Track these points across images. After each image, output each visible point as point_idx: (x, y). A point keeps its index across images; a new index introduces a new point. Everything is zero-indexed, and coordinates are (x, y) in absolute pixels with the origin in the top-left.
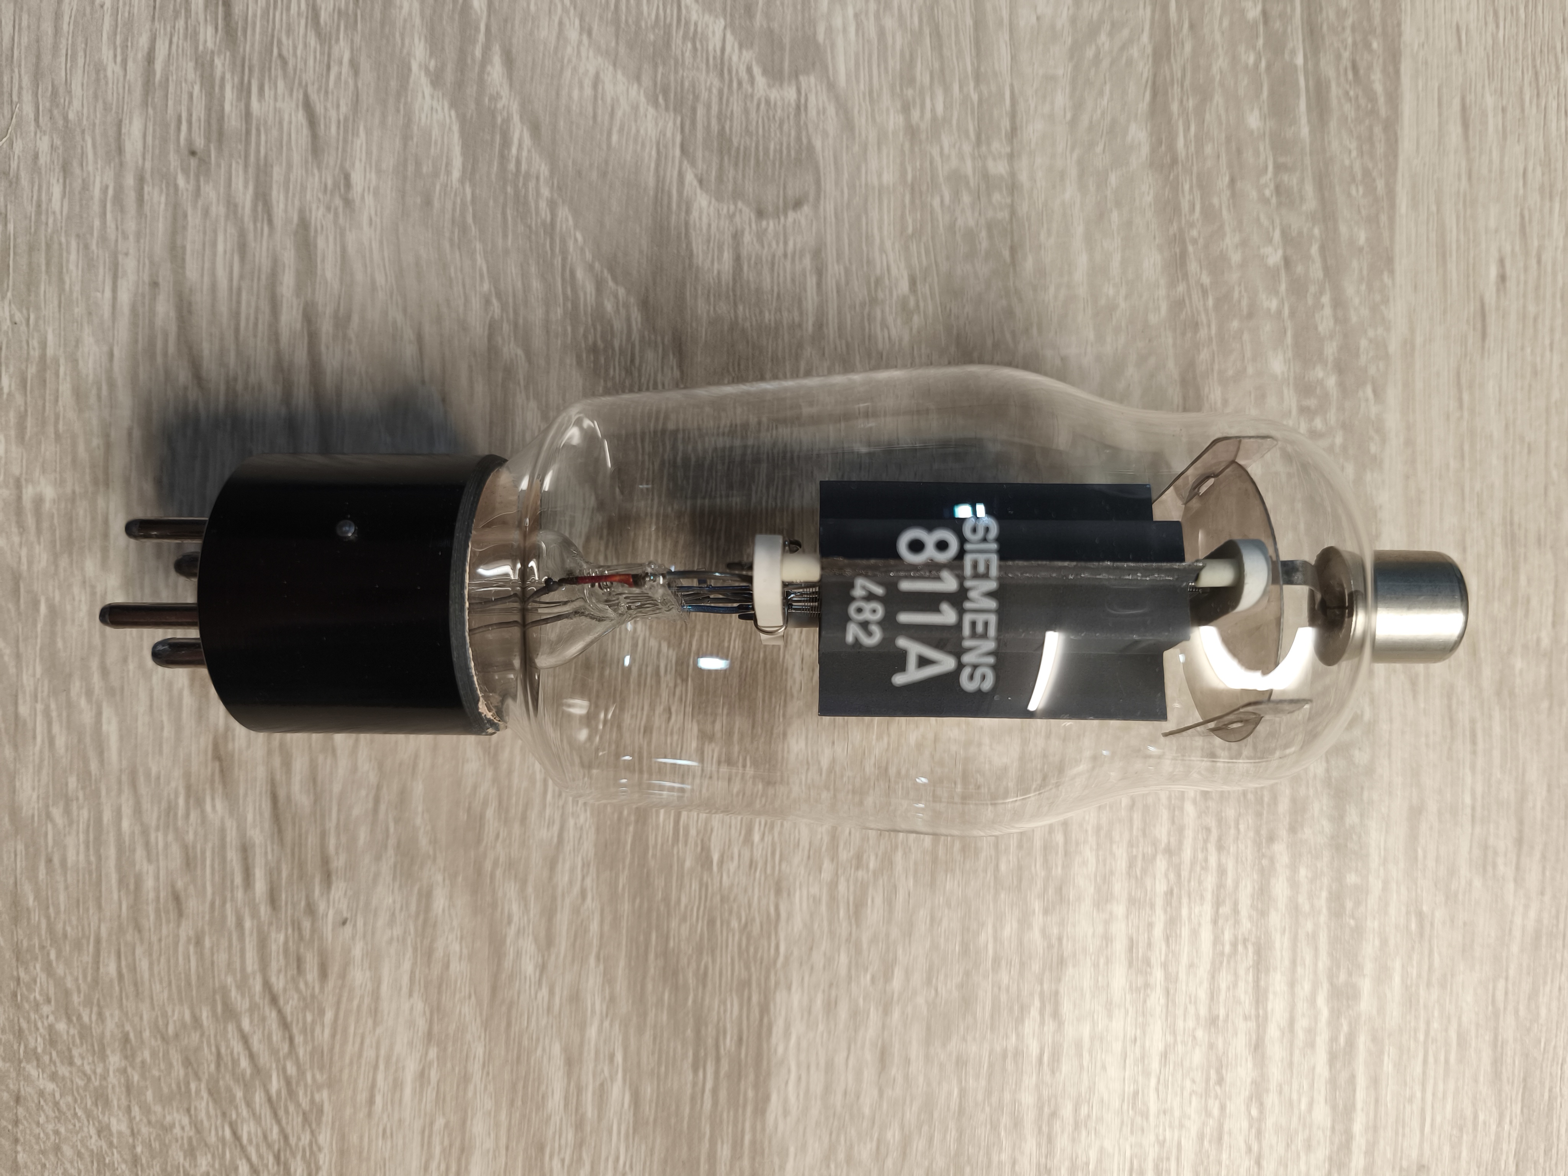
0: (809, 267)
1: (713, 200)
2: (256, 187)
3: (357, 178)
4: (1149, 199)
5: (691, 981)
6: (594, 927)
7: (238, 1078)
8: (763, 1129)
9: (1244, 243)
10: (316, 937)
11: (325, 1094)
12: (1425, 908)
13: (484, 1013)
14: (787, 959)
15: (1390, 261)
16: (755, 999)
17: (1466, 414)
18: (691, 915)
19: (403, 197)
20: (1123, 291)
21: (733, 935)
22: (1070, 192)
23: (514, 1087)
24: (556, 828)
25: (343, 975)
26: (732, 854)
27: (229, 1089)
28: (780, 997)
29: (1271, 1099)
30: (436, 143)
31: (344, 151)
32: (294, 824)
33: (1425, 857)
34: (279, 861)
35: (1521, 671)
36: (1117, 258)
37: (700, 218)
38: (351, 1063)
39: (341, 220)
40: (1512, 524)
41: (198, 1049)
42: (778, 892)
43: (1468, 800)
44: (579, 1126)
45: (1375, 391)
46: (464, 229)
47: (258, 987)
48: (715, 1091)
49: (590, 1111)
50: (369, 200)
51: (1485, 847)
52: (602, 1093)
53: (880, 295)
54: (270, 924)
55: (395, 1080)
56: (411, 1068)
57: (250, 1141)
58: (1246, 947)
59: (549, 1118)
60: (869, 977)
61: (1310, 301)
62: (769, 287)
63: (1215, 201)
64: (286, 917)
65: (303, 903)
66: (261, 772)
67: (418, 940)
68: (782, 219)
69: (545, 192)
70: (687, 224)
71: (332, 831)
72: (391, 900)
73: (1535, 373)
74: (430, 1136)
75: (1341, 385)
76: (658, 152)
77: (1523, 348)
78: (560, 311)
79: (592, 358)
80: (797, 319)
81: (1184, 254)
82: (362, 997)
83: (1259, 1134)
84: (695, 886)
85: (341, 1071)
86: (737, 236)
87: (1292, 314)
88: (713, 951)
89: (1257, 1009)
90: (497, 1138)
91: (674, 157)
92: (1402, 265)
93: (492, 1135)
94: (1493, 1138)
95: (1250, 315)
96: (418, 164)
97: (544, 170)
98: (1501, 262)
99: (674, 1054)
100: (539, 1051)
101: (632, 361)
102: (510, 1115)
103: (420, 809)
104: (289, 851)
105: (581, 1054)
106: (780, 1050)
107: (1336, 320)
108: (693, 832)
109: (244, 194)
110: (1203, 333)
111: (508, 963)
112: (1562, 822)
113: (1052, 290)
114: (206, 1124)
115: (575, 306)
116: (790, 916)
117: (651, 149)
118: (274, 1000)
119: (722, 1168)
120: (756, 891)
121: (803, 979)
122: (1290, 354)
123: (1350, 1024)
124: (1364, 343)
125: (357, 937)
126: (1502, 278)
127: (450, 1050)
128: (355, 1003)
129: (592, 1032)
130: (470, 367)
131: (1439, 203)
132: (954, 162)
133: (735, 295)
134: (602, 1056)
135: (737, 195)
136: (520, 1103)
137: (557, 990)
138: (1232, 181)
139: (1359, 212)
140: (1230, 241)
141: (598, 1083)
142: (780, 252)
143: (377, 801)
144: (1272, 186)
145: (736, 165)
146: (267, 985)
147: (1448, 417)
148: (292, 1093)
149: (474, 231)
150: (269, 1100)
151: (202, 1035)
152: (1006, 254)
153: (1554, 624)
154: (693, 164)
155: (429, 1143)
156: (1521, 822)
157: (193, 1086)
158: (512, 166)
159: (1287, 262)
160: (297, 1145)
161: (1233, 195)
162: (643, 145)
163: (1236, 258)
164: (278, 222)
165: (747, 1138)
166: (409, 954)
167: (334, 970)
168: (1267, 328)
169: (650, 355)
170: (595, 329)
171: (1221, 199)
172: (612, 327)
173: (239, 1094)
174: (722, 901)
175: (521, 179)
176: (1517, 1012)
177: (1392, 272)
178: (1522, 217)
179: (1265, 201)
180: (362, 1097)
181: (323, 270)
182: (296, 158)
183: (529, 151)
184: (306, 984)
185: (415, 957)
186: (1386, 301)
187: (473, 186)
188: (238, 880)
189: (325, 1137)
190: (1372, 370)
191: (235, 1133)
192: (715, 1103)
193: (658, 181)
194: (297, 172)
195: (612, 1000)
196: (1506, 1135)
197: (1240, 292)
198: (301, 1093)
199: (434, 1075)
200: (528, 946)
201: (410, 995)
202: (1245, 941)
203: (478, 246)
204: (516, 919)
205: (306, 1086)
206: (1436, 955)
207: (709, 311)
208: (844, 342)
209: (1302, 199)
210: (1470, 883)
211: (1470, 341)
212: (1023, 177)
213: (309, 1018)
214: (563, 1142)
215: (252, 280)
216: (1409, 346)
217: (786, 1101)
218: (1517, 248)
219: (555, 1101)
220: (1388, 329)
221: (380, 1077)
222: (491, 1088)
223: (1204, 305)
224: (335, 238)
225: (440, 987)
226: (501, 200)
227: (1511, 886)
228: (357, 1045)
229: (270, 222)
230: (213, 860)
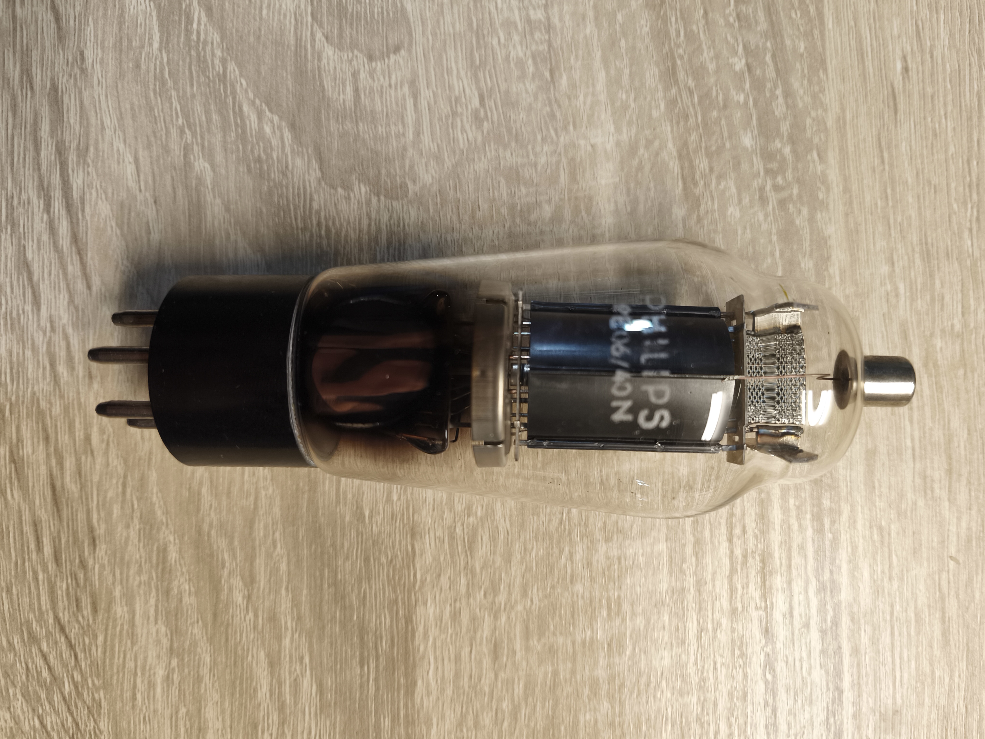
0: (407, 94)
1: (336, 50)
2: (22, 66)
3: (89, 54)
4: (646, 29)
5: (355, 603)
6: (283, 567)
7: (42, 684)
8: (413, 706)
9: (717, 56)
10: (88, 584)
11: (102, 693)
12: (883, 523)
13: (209, 632)
14: (423, 583)
15: (823, 62)
16: (401, 613)
17: (887, 167)
18: (352, 555)
19: (120, 64)
20: (632, 96)
21: (383, 568)
22: (590, 28)
23: (233, 683)
24: (252, 498)
25: (108, 610)
26: (379, 510)
27: (36, 693)
28: (420, 610)
29: (780, 666)
30: (141, 25)
31: (79, 36)
32: (67, 505)
33: (880, 486)
34: (59, 532)
35: (941, 349)
36: (627, 72)
37: (328, 64)
38: (118, 672)
39: (79, 83)
40: (926, 244)
41: (13, 666)
42: (413, 536)
43: (909, 443)
44: (281, 709)
45: (819, 155)
46: (163, 83)
47: (51, 621)
48: (376, 680)
49: (288, 699)
50: (98, 67)
51: (925, 478)
52: (296, 684)
53: (459, 110)
54: (56, 576)
55: (149, 682)
56: (160, 673)
57: (53, 728)
58: (754, 558)
59: (259, 705)
60: (482, 593)
61: (768, 95)
62: (380, 109)
63: (695, 28)
64: (66, 571)
65: (77, 561)
66: (43, 470)
67: (159, 583)
68: (386, 60)
69: (218, 53)
70: (319, 68)
71: (95, 509)
72: (138, 556)
73: (935, 135)
74: (176, 721)
75: (794, 152)
76: (296, 19)
77: (925, 118)
78: (233, 135)
79: (258, 166)
80: (401, 131)
81: (674, 66)
82: (122, 625)
83: (774, 692)
84: (353, 534)
85: (112, 677)
86: (355, 75)
87: (755, 104)
88: (369, 579)
89: (765, 601)
90: (224, 721)
91: (307, 22)
92: (832, 64)
93: (220, 719)
94: (947, 688)
95: (725, 107)
96: (130, 41)
97: (217, 38)
98: (904, 58)
99: (346, 656)
100: (250, 658)
101: (287, 167)
102: (232, 704)
103: (155, 491)
104: (65, 524)
105: (280, 658)
106: (422, 648)
107: (788, 107)
108: (350, 496)
109: (14, 71)
110: (692, 121)
111: (224, 596)
112: (981, 456)
113: (581, 98)
114: (22, 718)
115: (244, 132)
116: (422, 552)
117: (291, 17)
118: (62, 629)
119: (385, 735)
120: (397, 535)
121: (435, 597)
122: (756, 132)
123: (834, 610)
124: (809, 121)
125: (116, 583)
126: (906, 69)
127: (186, 660)
128: (118, 629)
129: (287, 642)
130: (172, 177)
131: (856, 20)
132: (506, 13)
133: (356, 116)
134: (294, 659)
135: (354, 45)
136: (238, 695)
137: (260, 614)
138: (706, 13)
139: (799, 29)
140: (707, 55)
141: (292, 679)
142: (386, 84)
143: (124, 486)
144: (734, 15)
145: (351, 24)
146: (57, 618)
147: (874, 171)
148: (79, 694)
149: (170, 83)
150: (64, 699)
151: (15, 655)
152: (547, 74)
153: (963, 314)
154: (321, 26)
155: (176, 726)
156: (950, 457)
157: (11, 691)
158: (194, 37)
159: (749, 67)
160: (85, 730)
161: (707, 22)
162: (285, 16)
163: (712, 67)
164: (37, 88)
165: (402, 713)
166: (154, 593)
167: (102, 605)
168: (738, 115)
169: (299, 162)
170: (259, 146)
171: (698, 27)
172: (271, 143)
173: (43, 696)
174: (373, 544)
175: (201, 45)
176: (957, 596)
177: (825, 70)
178: (917, 26)
179: (731, 26)
180: (128, 695)
181: (68, 118)
182: (47, 44)
183: (205, 25)
184: (83, 617)
185: (158, 596)
186: (822, 91)
187: (168, 53)
188: (33, 546)
189: (104, 724)
190: (816, 140)
191: (41, 723)
192: (377, 689)
193: (297, 40)
194: (49, 52)
195: (299, 618)
196: (956, 685)
197: (717, 91)
198: (85, 694)
199: (176, 677)
200: (237, 583)
201: (156, 623)
202: (753, 553)
203: (174, 93)
204: (227, 564)
205: (88, 688)
206: (894, 556)
207: (338, 129)
208: (435, 144)
209: (757, 22)
210: (915, 503)
211: (886, 116)
212: (556, 21)
213: (87, 641)
214: (270, 721)
215: (21, 129)
216: (841, 122)
217: (428, 685)
218: (915, 48)
219: (263, 692)
220: (826, 110)
221: (139, 681)
222: (217, 685)
223: (692, 101)
224: (75, 96)
225: (176, 615)
226: (188, 60)
227: (947, 504)
228: (121, 659)
229: (32, 88)
230: (14, 533)
